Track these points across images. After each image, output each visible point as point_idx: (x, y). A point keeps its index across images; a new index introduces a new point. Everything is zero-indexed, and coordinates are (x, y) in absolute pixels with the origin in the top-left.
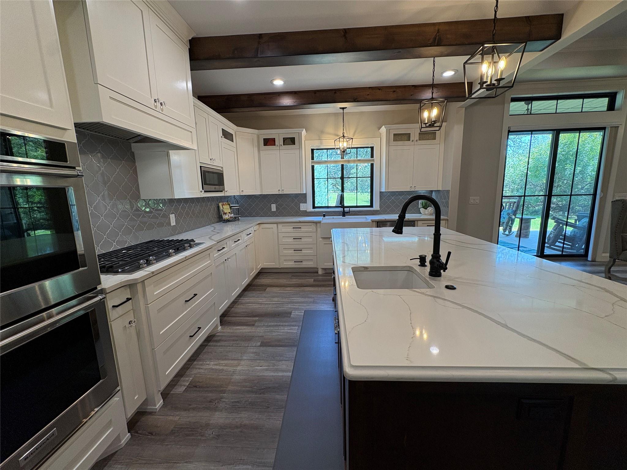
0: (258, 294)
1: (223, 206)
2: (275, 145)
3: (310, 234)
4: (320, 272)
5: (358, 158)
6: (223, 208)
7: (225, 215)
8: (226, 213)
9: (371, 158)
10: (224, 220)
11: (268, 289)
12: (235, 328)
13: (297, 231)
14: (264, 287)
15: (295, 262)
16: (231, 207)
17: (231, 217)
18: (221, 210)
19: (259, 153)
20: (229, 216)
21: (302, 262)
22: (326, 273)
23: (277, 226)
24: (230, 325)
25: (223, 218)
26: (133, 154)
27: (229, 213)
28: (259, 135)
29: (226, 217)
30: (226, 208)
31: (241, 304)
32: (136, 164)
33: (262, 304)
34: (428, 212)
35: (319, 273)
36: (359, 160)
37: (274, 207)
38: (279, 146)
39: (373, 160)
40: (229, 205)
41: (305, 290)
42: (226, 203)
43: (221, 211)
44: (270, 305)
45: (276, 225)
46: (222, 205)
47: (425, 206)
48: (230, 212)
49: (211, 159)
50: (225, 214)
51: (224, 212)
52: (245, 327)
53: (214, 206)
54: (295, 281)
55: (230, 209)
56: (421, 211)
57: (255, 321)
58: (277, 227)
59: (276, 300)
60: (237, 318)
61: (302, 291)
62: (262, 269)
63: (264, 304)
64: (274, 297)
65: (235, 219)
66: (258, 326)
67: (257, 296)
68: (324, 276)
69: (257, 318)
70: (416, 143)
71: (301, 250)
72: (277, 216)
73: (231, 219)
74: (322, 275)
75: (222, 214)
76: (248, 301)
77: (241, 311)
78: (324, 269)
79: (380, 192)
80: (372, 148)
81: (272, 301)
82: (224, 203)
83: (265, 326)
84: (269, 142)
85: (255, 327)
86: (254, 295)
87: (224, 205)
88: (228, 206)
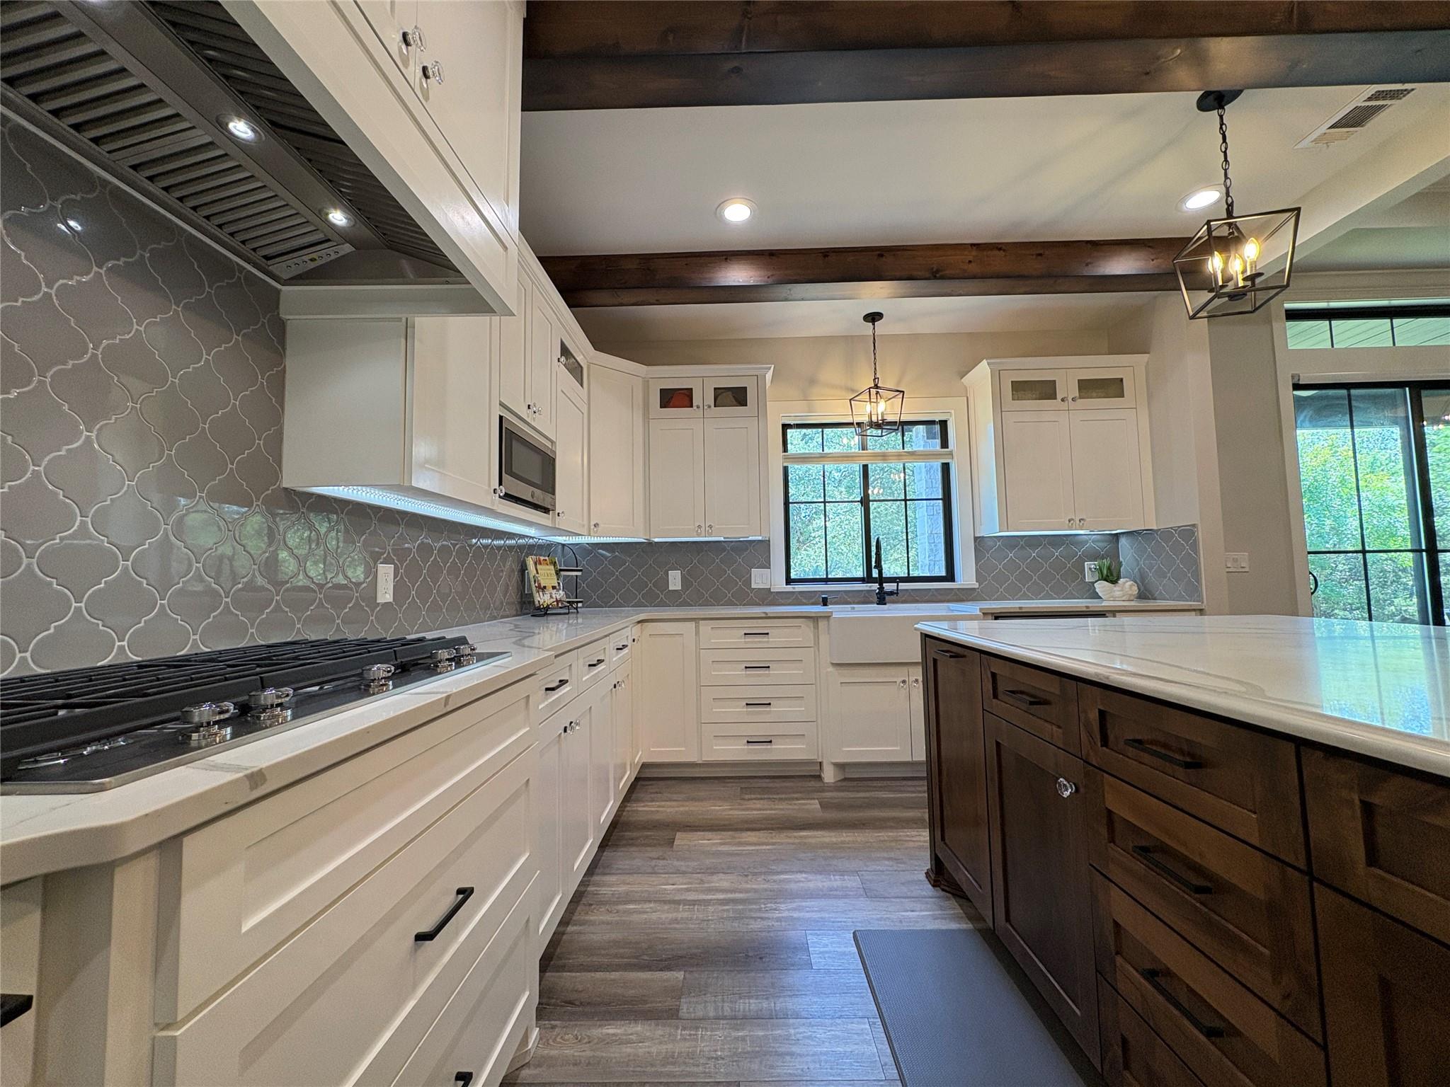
0: (652, 859)
1: (539, 567)
2: (692, 406)
3: (796, 654)
4: (829, 776)
5: (906, 450)
6: (538, 573)
7: (541, 593)
8: (545, 587)
9: (942, 447)
10: (539, 608)
11: (681, 839)
12: (597, 1032)
13: (756, 642)
14: (664, 832)
15: (748, 742)
16: (558, 572)
17: (557, 601)
18: (531, 576)
19: (647, 425)
20: (551, 597)
21: (771, 742)
22: (845, 779)
23: (697, 628)
24: (573, 1013)
25: (537, 603)
26: (280, 328)
27: (554, 588)
28: (648, 381)
29: (543, 599)
30: (544, 574)
31: (602, 903)
32: (289, 363)
33: (678, 902)
34: (1122, 590)
35: (826, 780)
36: (912, 454)
37: (675, 580)
38: (701, 407)
39: (951, 454)
40: (554, 564)
41: (810, 840)
42: (547, 558)
43: (532, 580)
44: (711, 908)
45: (693, 624)
46: (536, 564)
47: (1107, 576)
48: (556, 585)
49: (529, 406)
50: (543, 591)
51: (539, 584)
52: (639, 1028)
53: (511, 563)
54: (757, 808)
55: (555, 577)
56: (1097, 590)
57: (677, 992)
58: (697, 633)
59: (725, 884)
60: (599, 975)
61: (799, 843)
62: (645, 766)
63: (685, 902)
64: (713, 871)
65: (568, 608)
66: (697, 1022)
67: (650, 870)
68: (843, 791)
69: (680, 975)
70: (1072, 405)
71: (770, 704)
72: (685, 604)
73: (558, 604)
74: (836, 787)
75: (534, 589)
76: (622, 889)
77: (606, 937)
78: (841, 766)
79: (976, 539)
80: (943, 424)
81: (710, 890)
82: (542, 558)
83: (724, 1018)
84: (675, 398)
85: (684, 1029)
86: (637, 862)
87: (540, 564)
88: (552, 567)
